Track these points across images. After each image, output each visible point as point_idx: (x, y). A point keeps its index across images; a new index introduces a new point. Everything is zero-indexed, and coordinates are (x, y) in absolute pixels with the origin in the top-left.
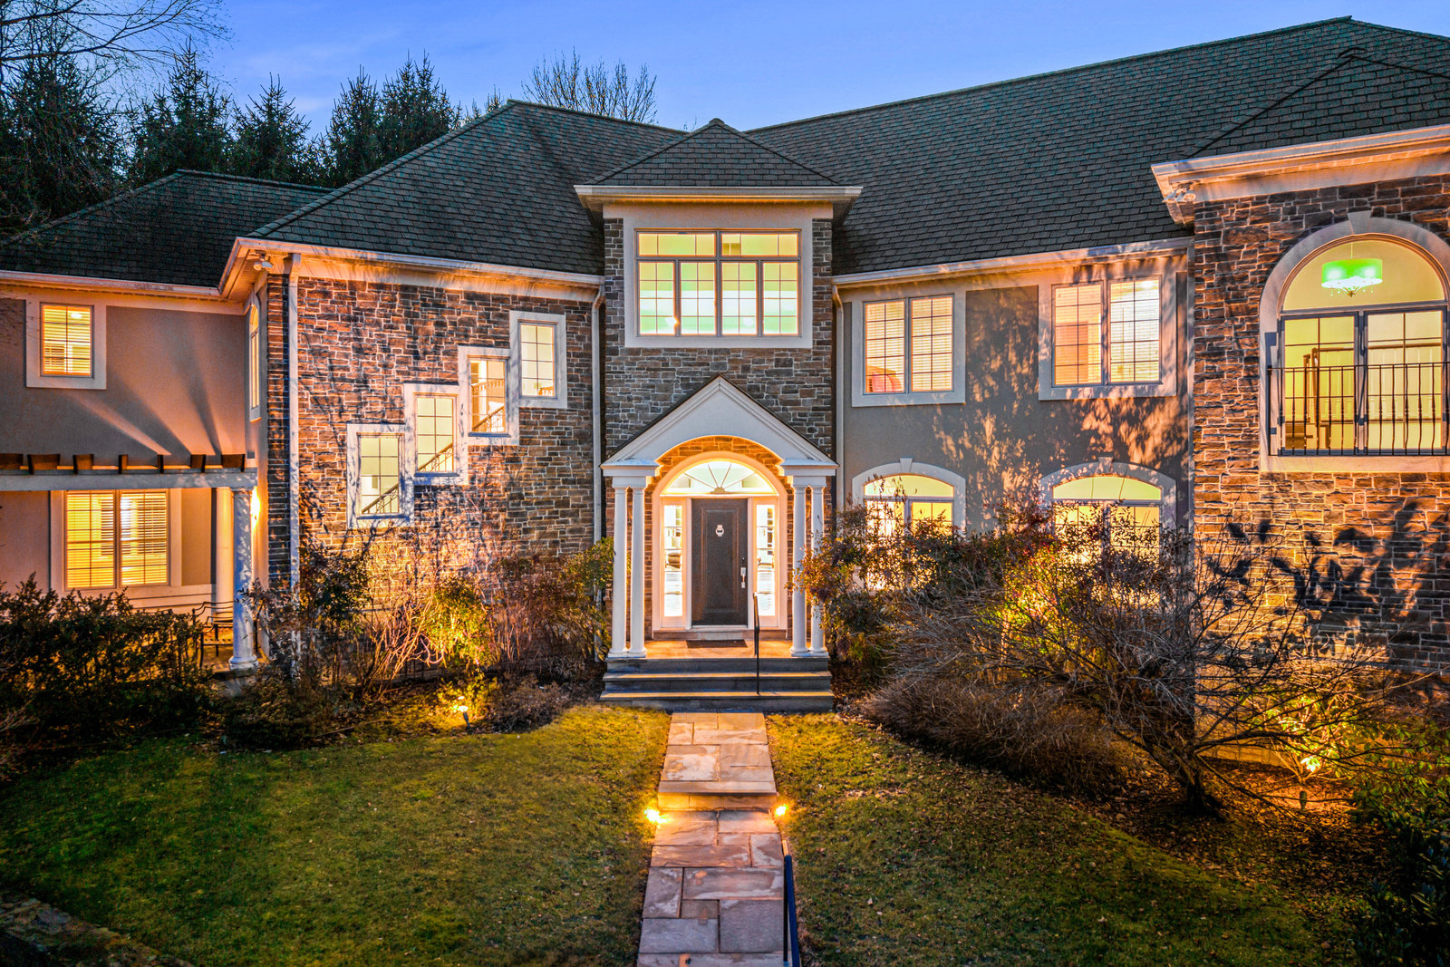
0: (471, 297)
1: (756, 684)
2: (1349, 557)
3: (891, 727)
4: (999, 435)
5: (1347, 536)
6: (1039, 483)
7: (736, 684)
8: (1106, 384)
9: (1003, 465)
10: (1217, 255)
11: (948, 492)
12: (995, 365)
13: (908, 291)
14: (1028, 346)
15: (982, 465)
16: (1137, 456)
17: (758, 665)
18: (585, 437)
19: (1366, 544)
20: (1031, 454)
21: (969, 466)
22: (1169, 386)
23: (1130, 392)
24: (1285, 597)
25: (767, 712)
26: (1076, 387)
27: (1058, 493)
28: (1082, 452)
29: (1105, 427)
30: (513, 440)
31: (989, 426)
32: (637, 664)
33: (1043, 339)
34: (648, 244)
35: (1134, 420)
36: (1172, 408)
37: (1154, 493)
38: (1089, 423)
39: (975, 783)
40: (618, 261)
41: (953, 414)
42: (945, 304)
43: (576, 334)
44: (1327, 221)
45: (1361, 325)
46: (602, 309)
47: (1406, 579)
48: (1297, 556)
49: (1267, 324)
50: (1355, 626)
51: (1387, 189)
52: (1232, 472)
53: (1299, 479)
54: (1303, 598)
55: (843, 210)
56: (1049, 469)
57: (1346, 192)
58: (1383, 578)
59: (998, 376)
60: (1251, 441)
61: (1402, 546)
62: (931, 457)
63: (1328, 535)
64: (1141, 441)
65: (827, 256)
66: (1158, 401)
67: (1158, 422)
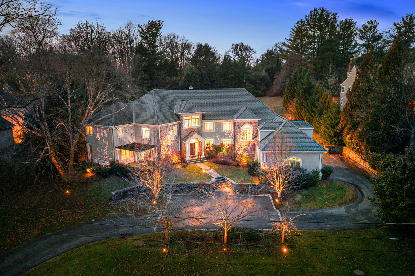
0: (170, 125)
1: (201, 160)
3: (214, 162)
4: (218, 135)
5: (246, 146)
6: (221, 139)
7: (198, 161)
8: (227, 131)
9: (218, 138)
10: (238, 126)
11: (213, 140)
12: (217, 129)
13: (209, 121)
14: (220, 127)
15: (216, 138)
16: (230, 137)
17: (201, 158)
18: (178, 138)
19: (247, 146)
20: (221, 137)
21: (215, 138)
22: (232, 131)
23: (229, 131)
24: (242, 150)
25: (202, 163)
26: (225, 131)
27: (223, 140)
28: (225, 137)
29: (227, 134)
30: (173, 139)
31: (217, 134)
32: (189, 160)
33: (222, 126)
34: (185, 118)
35: (229, 134)
36: (232, 133)
37: (231, 140)
38: (226, 134)
39: (223, 166)
40: (183, 120)
41: (214, 133)
42: (213, 123)
43: (178, 127)
45: (247, 131)
46: (180, 124)
48: (243, 147)
49: (241, 131)
50: (246, 152)
51: (249, 122)
52: (239, 141)
53: (243, 142)
54: (243, 150)
55: (203, 114)
56: (222, 138)
57: (246, 122)
58: (248, 148)
59: (218, 130)
60: (240, 139)
61: (249, 146)
62: (211, 137)
63: (245, 146)
64: (230, 136)
65: (202, 118)
66: (231, 132)
67: (231, 134)
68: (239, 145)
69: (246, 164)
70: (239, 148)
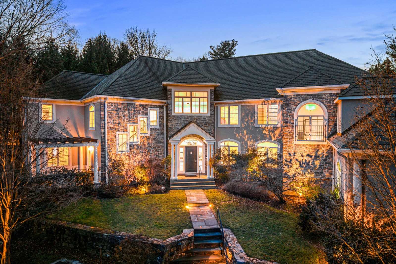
0: (140, 105)
1: (201, 184)
2: (308, 158)
3: (228, 191)
4: (247, 134)
5: (308, 155)
6: (255, 143)
7: (196, 184)
8: (268, 125)
9: (248, 140)
10: (287, 105)
11: (237, 145)
12: (246, 120)
13: (229, 105)
14: (253, 116)
15: (244, 140)
16: (273, 138)
17: (201, 180)
18: (163, 134)
19: (311, 157)
20: (253, 138)
21: (241, 140)
22: (279, 125)
23: (272, 126)
24: (298, 166)
25: (203, 189)
26: (262, 125)
27: (259, 145)
28: (263, 138)
29: (267, 133)
30: (149, 135)
31: (245, 132)
32: (176, 180)
33: (256, 115)
34: (177, 94)
35: (273, 132)
36: (280, 129)
37: (276, 146)
38: (264, 132)
39: (244, 200)
40: (171, 98)
41: (238, 129)
42: (236, 108)
43: (161, 112)
44: (305, 100)
45: (310, 118)
46: (167, 107)
47: (317, 163)
48: (300, 158)
49: (295, 117)
50: (309, 171)
51: (315, 95)
52: (289, 144)
53: (300, 145)
54: (301, 166)
55: (216, 87)
56: (257, 141)
57: (308, 95)
58: (313, 162)
59: (247, 122)
60: (292, 138)
61: (316, 157)
62: (234, 138)
63: (305, 155)
64: (274, 136)
65: (213, 97)
66: (277, 128)
67: (277, 132)
68: (290, 154)
69: (303, 201)
70: (291, 160)
